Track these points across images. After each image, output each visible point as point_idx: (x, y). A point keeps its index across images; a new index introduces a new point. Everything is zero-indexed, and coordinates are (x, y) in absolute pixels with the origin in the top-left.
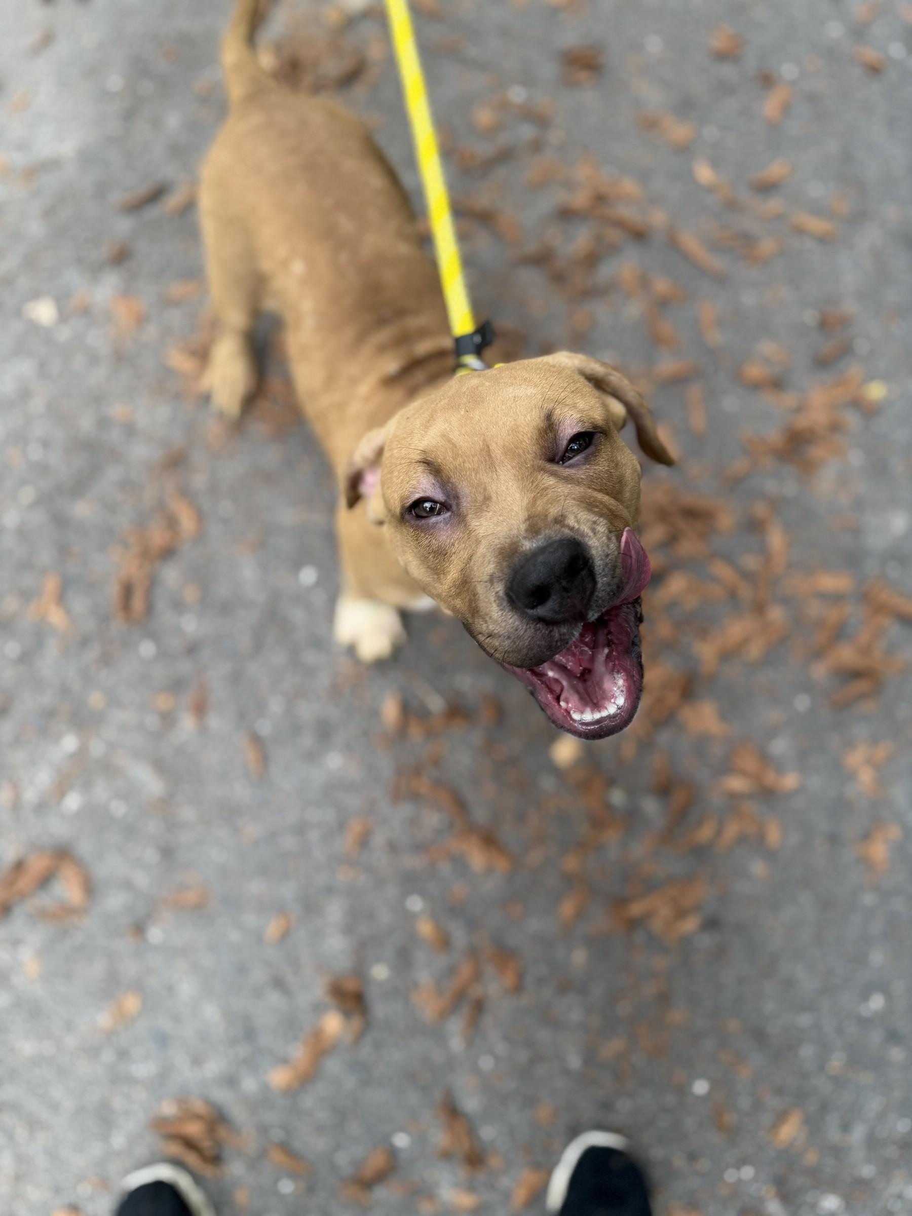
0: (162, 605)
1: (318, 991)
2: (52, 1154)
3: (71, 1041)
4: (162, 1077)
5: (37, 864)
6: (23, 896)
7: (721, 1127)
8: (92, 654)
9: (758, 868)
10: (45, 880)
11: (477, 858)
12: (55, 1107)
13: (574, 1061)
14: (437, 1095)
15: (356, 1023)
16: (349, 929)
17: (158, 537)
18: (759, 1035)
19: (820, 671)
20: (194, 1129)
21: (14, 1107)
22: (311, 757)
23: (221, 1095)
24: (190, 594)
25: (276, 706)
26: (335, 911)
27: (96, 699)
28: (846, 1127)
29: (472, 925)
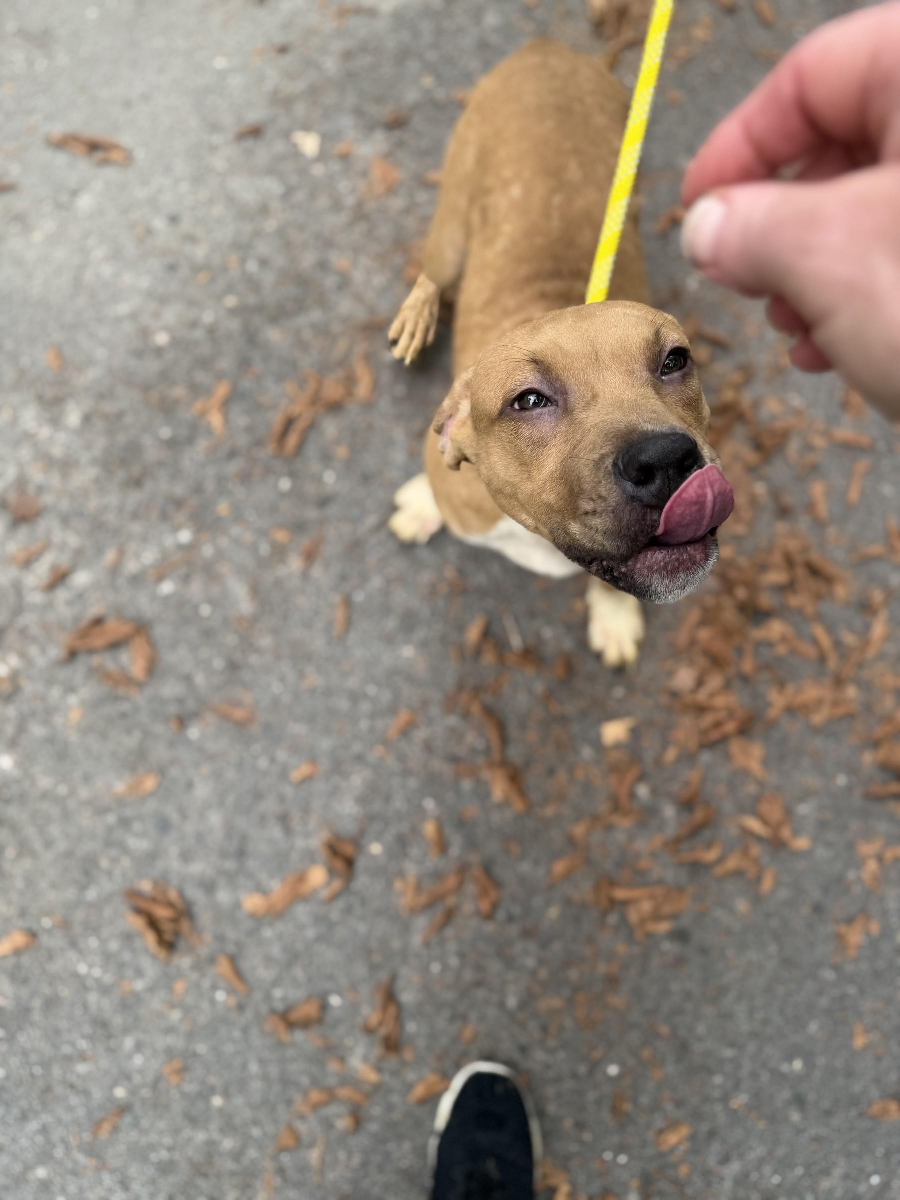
0: (312, 451)
1: (317, 842)
2: (30, 882)
3: (84, 793)
4: (152, 856)
5: (115, 629)
6: (92, 652)
7: (615, 1110)
8: (235, 467)
9: (742, 905)
10: (116, 646)
11: (499, 789)
12: (49, 844)
13: (512, 1002)
14: (383, 976)
15: (337, 884)
16: (362, 800)
17: (332, 390)
18: (683, 1049)
19: (868, 759)
20: (162, 913)
21: (14, 829)
22: (389, 640)
23: (195, 895)
24: (342, 452)
25: (376, 582)
26: (358, 780)
27: (223, 508)
28: (725, 1160)
29: (471, 844)
